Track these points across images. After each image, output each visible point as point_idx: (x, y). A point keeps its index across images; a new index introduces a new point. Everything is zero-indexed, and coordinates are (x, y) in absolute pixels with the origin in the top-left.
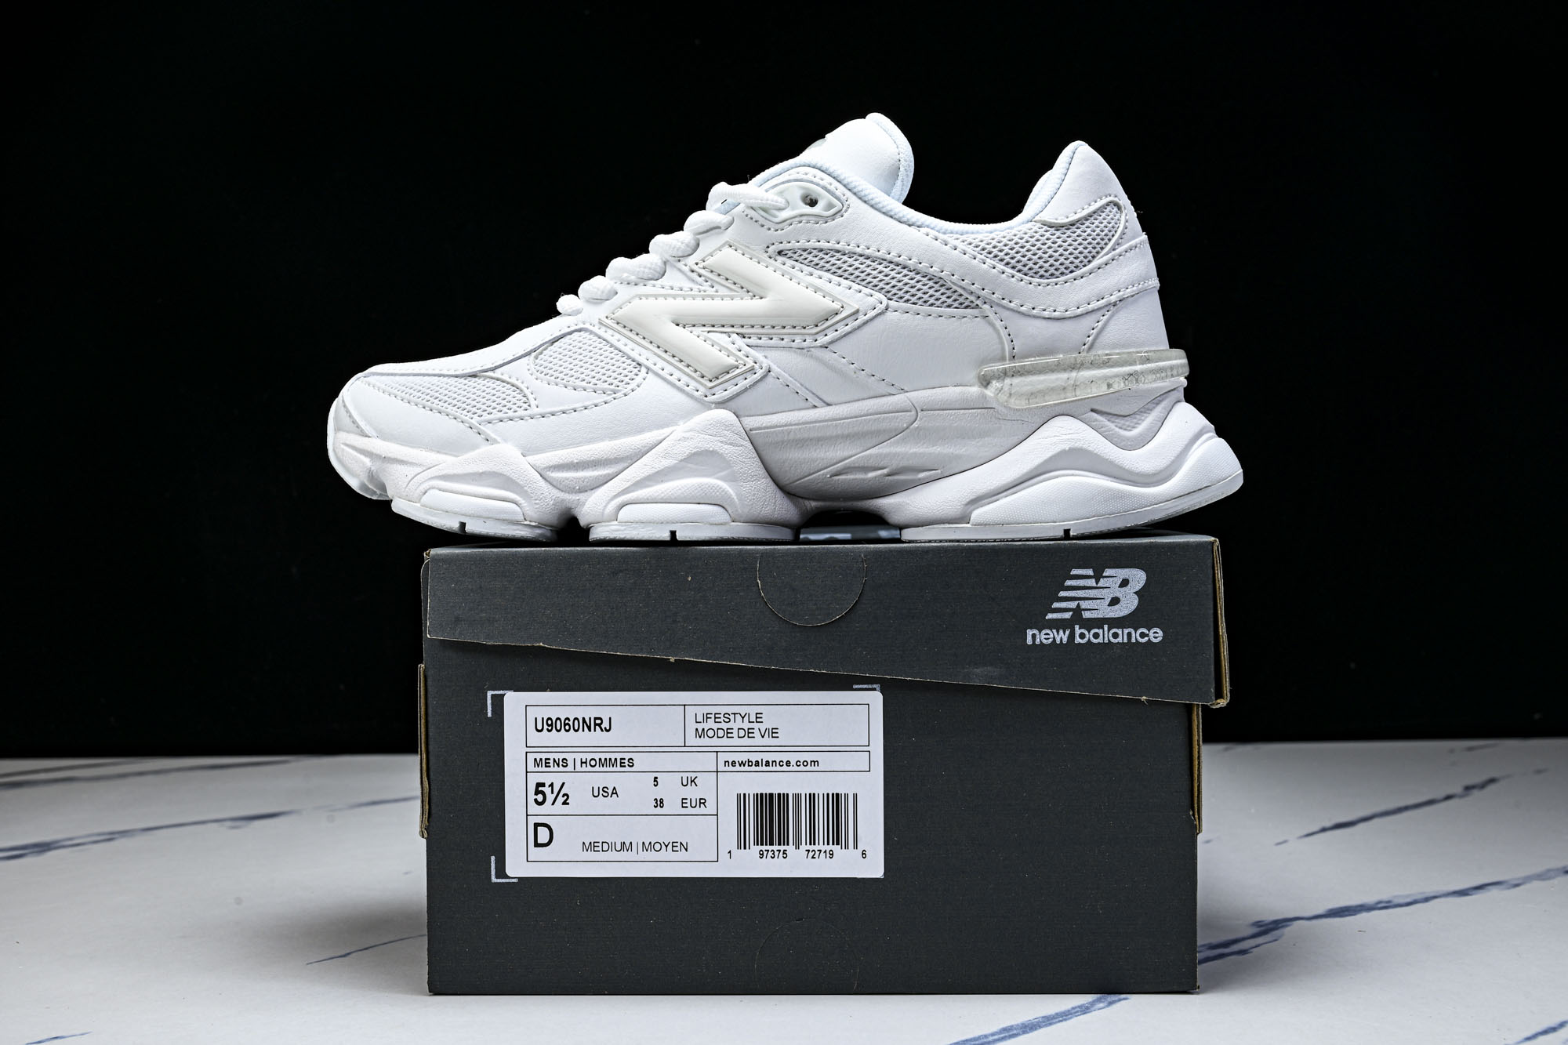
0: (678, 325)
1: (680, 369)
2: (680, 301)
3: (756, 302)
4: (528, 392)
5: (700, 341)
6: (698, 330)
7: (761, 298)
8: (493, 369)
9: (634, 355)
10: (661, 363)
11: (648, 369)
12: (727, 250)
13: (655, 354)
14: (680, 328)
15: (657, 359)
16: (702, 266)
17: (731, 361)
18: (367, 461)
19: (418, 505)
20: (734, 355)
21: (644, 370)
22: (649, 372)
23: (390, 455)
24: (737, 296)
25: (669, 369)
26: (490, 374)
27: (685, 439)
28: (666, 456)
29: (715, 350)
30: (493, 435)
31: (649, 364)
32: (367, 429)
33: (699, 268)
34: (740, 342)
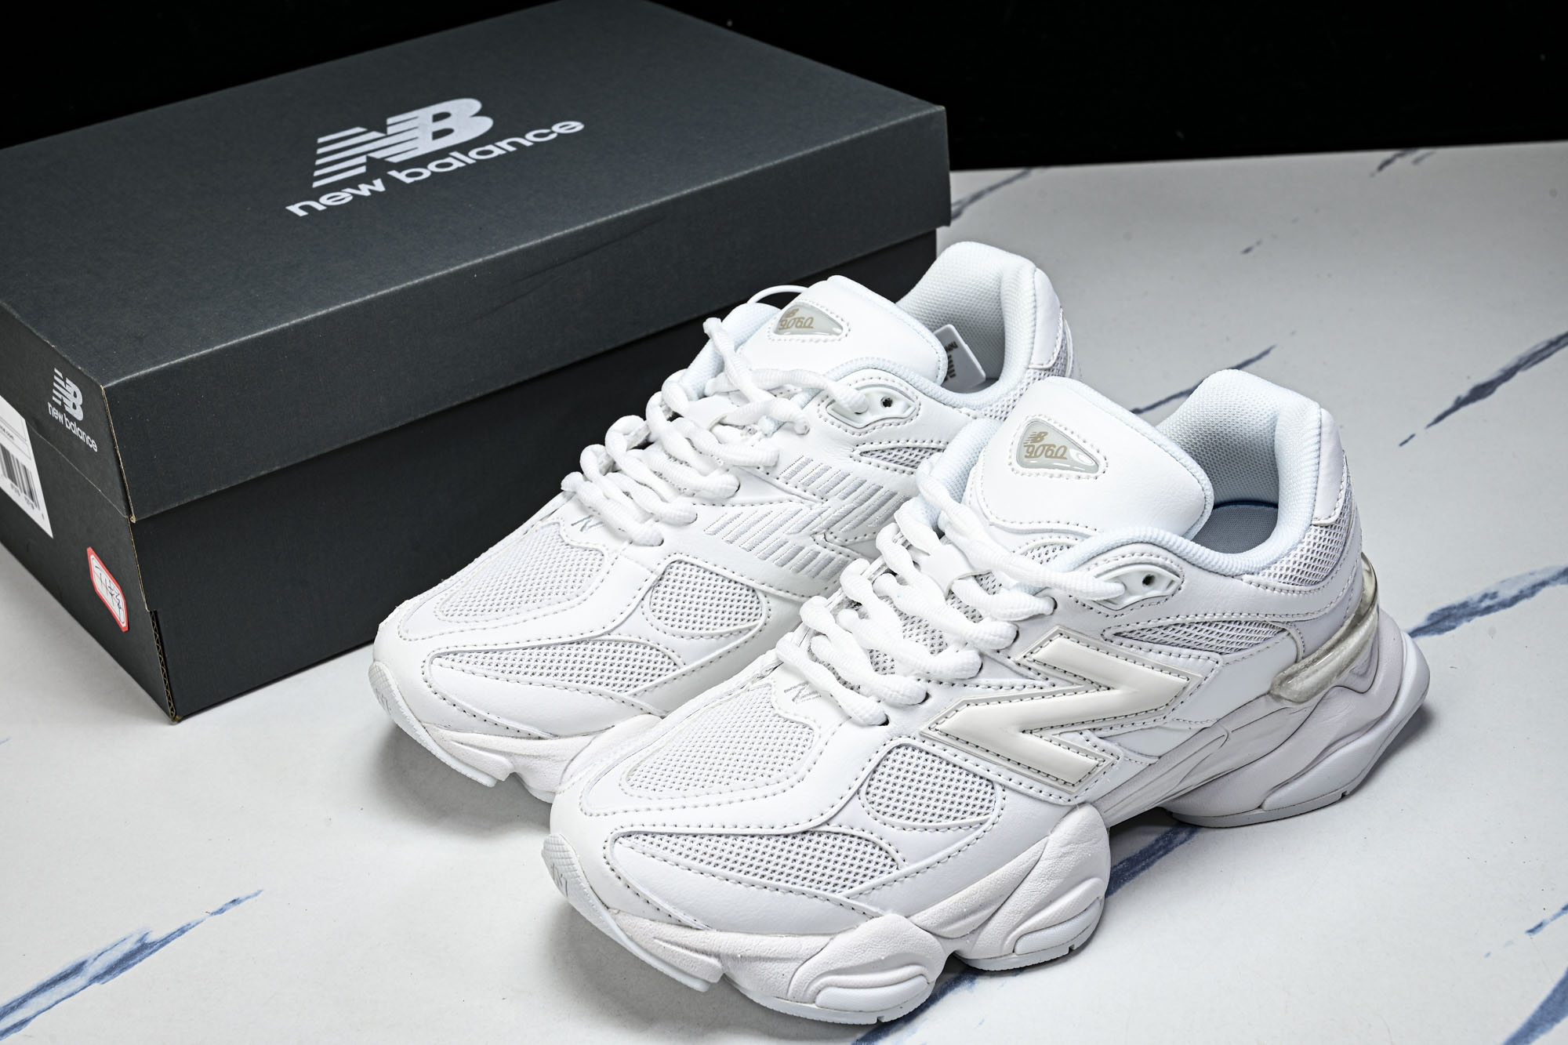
0: (1024, 732)
1: (1038, 781)
2: (1016, 704)
3: (1104, 693)
4: (883, 844)
5: (1053, 747)
6: (1049, 734)
7: (1109, 689)
8: (827, 823)
9: (980, 770)
10: (1016, 778)
11: (1004, 788)
12: (1058, 640)
13: (1009, 769)
14: (1026, 736)
15: (1011, 774)
16: (1031, 660)
17: (1093, 762)
18: (713, 961)
19: (813, 1006)
20: (1092, 754)
21: (998, 788)
22: (1006, 789)
23: (748, 953)
24: (1080, 690)
25: (1027, 782)
26: (825, 828)
27: (1064, 855)
28: (1051, 876)
29: (1071, 754)
30: (873, 909)
31: (1001, 780)
32: (688, 919)
33: (1028, 661)
34: (1094, 739)
